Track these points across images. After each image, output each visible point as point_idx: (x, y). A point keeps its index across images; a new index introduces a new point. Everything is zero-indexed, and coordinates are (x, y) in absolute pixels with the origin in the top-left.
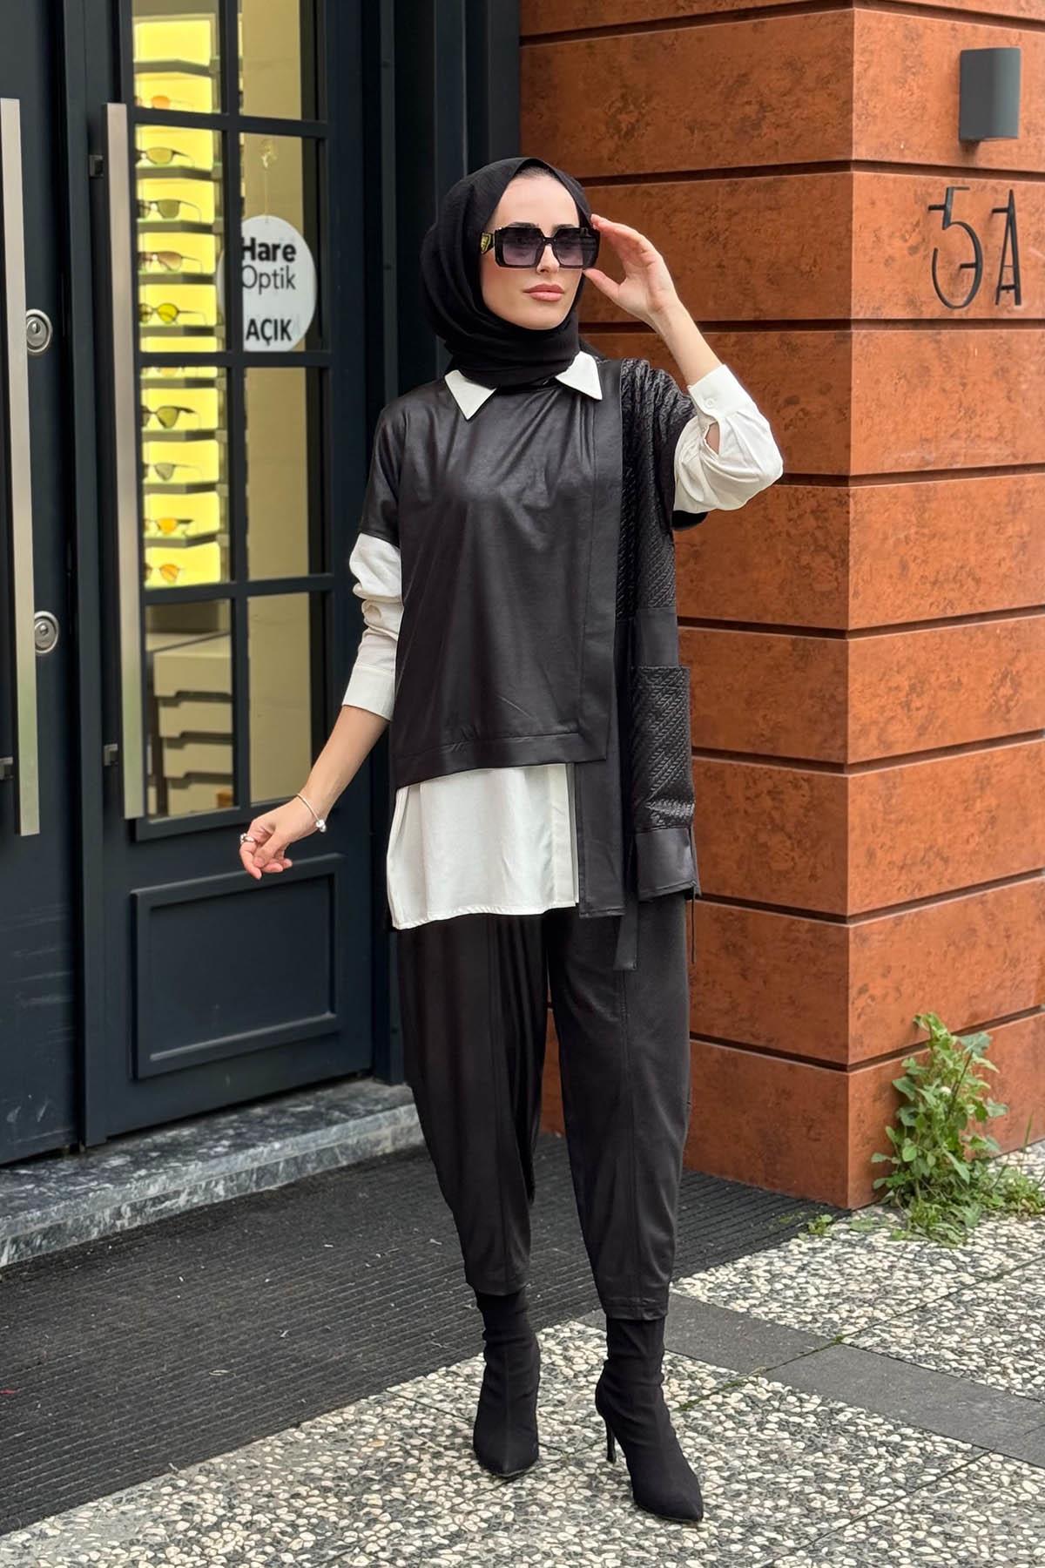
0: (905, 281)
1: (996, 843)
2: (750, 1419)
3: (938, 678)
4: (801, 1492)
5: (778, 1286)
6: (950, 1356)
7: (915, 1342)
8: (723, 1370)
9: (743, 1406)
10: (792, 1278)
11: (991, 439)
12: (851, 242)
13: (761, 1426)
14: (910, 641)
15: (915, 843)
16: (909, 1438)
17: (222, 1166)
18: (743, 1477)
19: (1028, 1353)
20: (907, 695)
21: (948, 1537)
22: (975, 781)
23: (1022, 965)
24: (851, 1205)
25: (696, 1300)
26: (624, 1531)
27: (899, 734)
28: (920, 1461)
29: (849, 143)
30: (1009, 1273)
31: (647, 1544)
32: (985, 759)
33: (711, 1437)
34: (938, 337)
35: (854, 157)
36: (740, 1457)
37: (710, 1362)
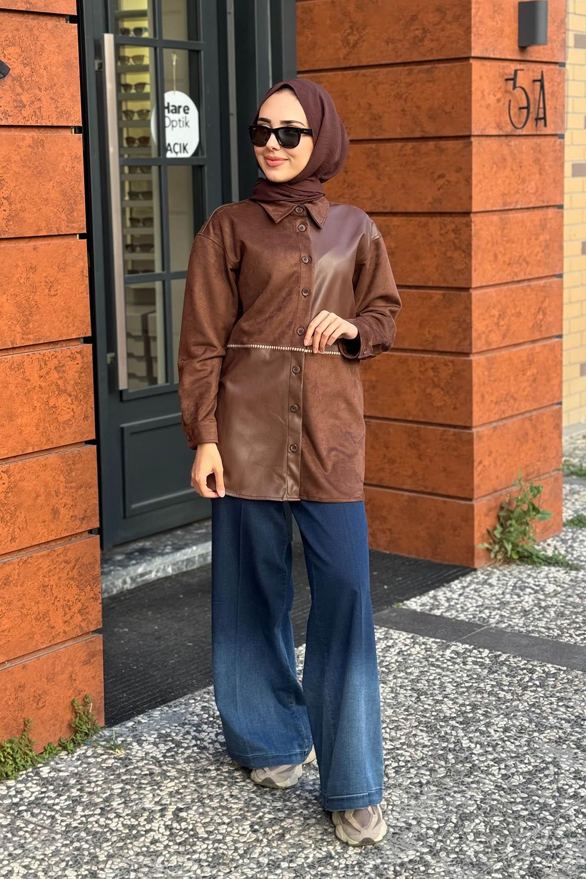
0: (495, 116)
1: (537, 391)
2: (458, 660)
4: (493, 690)
5: (452, 603)
6: (543, 630)
7: (524, 624)
9: (453, 655)
10: (458, 600)
12: (471, 97)
13: (465, 663)
14: (497, 293)
15: (502, 391)
16: (536, 666)
17: (169, 559)
18: (463, 685)
19: (580, 627)
20: (498, 319)
21: (568, 707)
22: (527, 361)
24: (476, 566)
25: (415, 612)
26: (415, 710)
27: (495, 339)
28: (544, 675)
30: (559, 593)
31: (427, 715)
32: (531, 350)
33: (443, 669)
36: (459, 677)
37: (431, 637)
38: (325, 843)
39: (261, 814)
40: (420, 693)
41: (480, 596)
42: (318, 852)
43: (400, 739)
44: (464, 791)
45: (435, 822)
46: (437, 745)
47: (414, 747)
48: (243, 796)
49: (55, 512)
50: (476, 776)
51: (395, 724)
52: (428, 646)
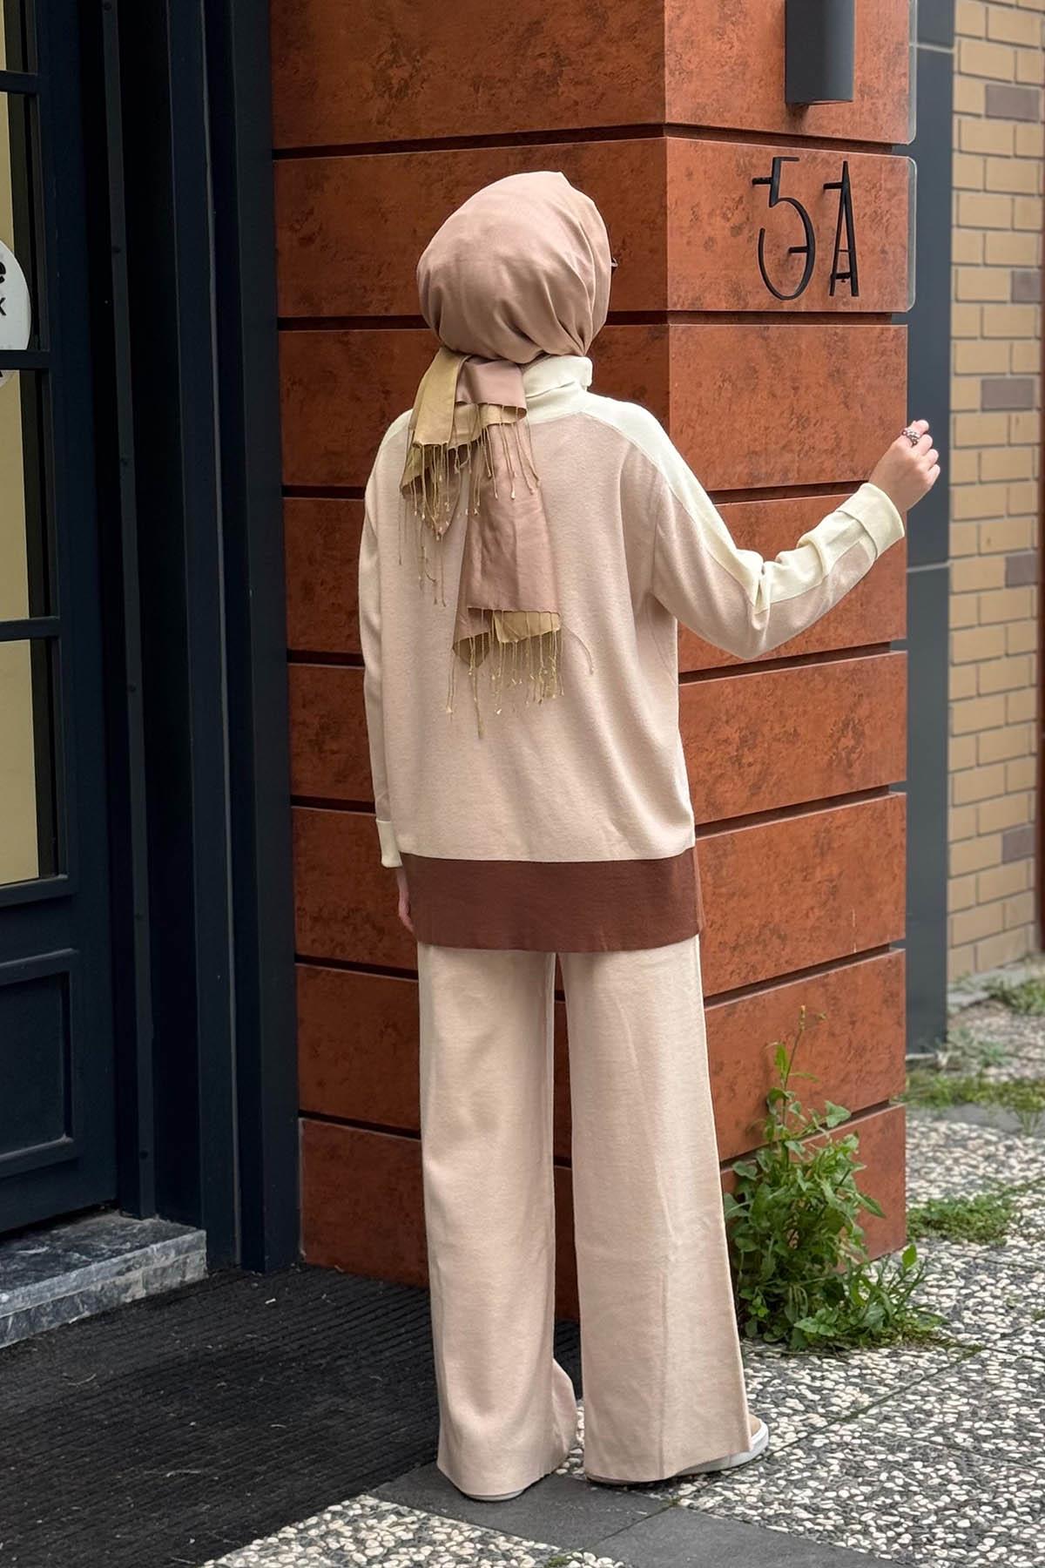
0: (727, 267)
1: (839, 916)
3: (772, 729)
6: (802, 1514)
7: (762, 1499)
8: (542, 1546)
11: (826, 450)
12: (665, 221)
14: (739, 686)
15: (749, 920)
20: (737, 750)
22: (816, 846)
23: (868, 1055)
27: (728, 795)
29: (661, 102)
30: (864, 1411)
32: (825, 819)
34: (766, 334)
35: (668, 120)
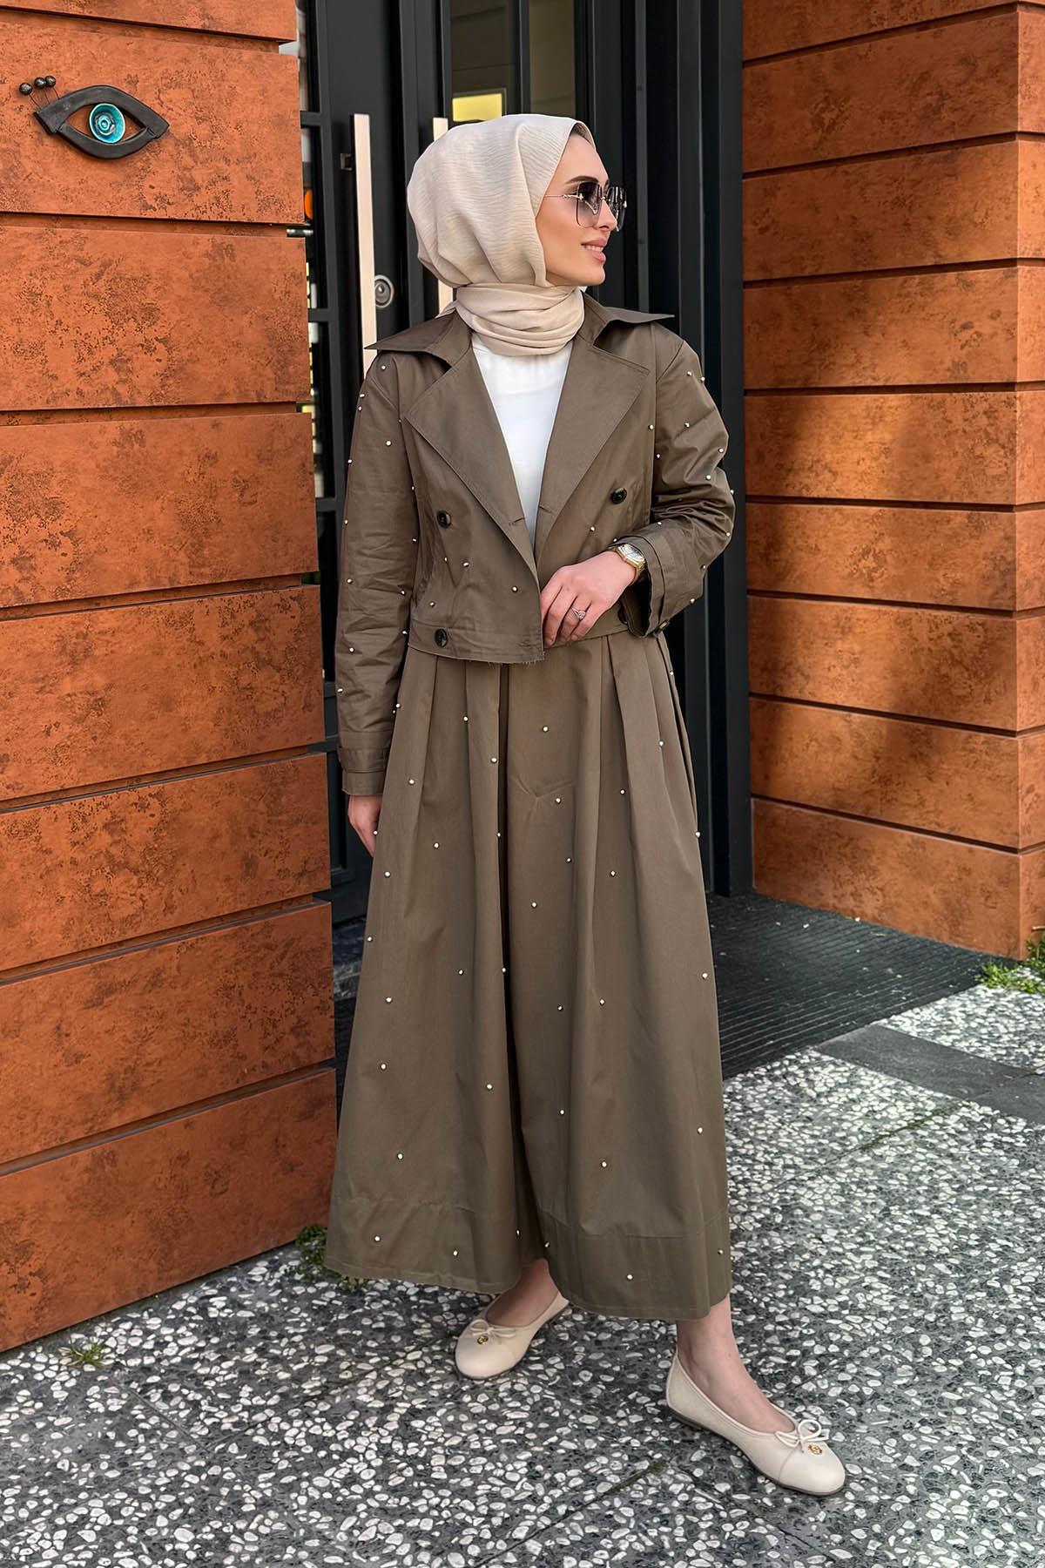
2: (968, 1138)
4: (1023, 1204)
5: (974, 1025)
8: (940, 1095)
9: (961, 1126)
10: (984, 1018)
13: (979, 1144)
18: (971, 1189)
25: (907, 1036)
26: (878, 1234)
31: (898, 1247)
33: (939, 1152)
36: (965, 1171)
37: (929, 1088)
38: (656, 1520)
39: (554, 1439)
40: (891, 1198)
41: (1023, 1013)
42: (639, 1540)
43: (839, 1294)
44: (939, 1422)
45: (874, 1489)
46: (905, 1312)
47: (862, 1313)
48: (532, 1395)
49: (249, 864)
50: (967, 1389)
51: (836, 1262)
52: (920, 1105)
